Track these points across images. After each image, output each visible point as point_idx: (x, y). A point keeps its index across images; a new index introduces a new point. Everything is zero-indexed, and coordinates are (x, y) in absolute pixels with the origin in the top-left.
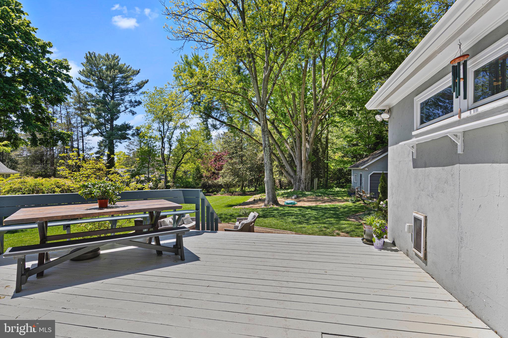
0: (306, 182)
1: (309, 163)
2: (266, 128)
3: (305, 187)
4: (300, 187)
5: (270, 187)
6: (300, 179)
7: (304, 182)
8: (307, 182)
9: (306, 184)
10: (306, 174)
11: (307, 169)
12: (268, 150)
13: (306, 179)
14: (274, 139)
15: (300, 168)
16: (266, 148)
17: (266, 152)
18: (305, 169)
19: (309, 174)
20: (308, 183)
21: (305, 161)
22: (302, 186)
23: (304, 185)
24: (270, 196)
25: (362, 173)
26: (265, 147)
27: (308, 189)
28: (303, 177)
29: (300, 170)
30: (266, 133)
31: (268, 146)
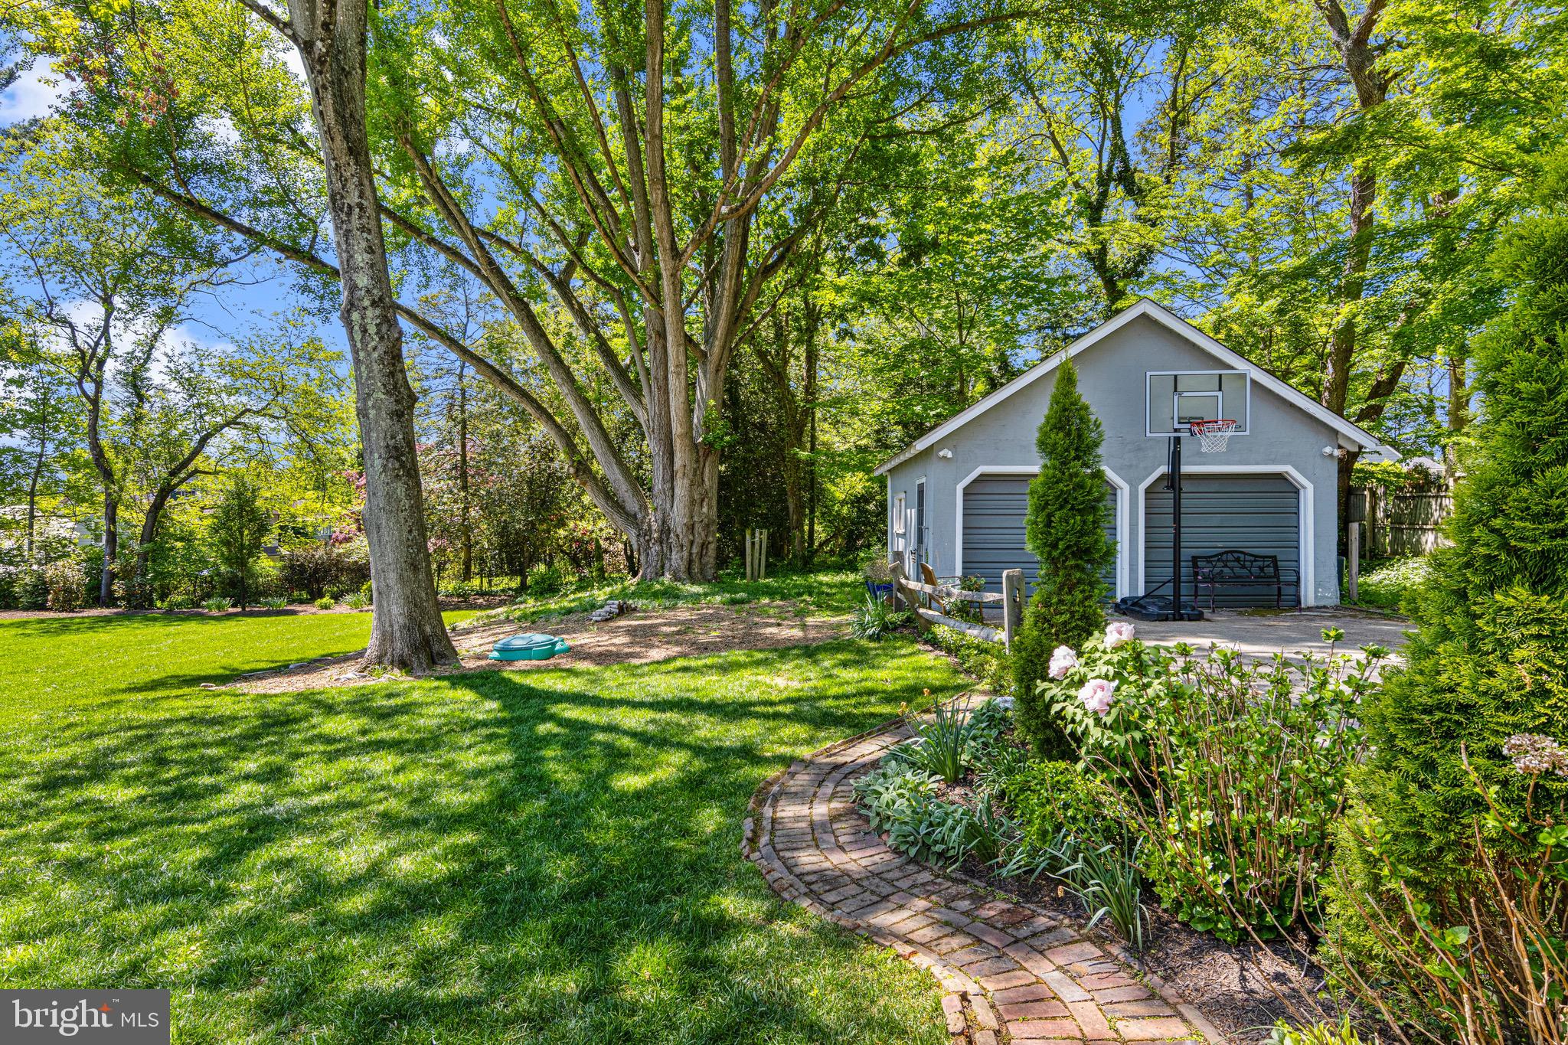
0: (692, 543)
1: (706, 456)
2: (351, 186)
3: (690, 562)
4: (667, 565)
5: (390, 557)
6: (665, 530)
7: (685, 542)
8: (698, 541)
9: (695, 550)
10: (692, 502)
11: (696, 481)
12: (372, 329)
13: (691, 528)
14: (548, 343)
15: (668, 477)
16: (355, 316)
17: (358, 336)
18: (686, 482)
19: (710, 507)
20: (704, 546)
21: (687, 441)
22: (676, 559)
23: (685, 554)
24: (396, 610)
25: (923, 480)
26: (352, 305)
27: (702, 571)
28: (678, 517)
29: (668, 485)
30: (355, 222)
31: (374, 304)
